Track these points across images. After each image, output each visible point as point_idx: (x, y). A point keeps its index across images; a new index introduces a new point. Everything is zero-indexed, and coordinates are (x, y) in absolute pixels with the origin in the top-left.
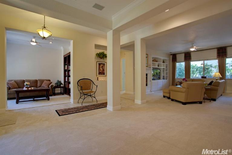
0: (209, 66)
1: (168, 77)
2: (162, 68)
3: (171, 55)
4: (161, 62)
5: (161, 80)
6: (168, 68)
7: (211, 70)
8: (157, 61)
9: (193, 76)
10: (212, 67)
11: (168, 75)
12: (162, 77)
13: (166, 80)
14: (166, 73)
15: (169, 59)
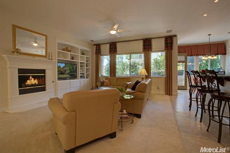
0: (137, 63)
1: (90, 75)
2: (80, 61)
3: (95, 45)
4: (78, 53)
5: (79, 79)
6: (90, 62)
7: (138, 68)
8: (70, 51)
9: (124, 73)
10: (139, 64)
11: (90, 73)
12: (79, 75)
13: (86, 79)
14: (86, 68)
15: (92, 51)
